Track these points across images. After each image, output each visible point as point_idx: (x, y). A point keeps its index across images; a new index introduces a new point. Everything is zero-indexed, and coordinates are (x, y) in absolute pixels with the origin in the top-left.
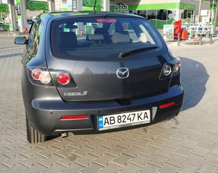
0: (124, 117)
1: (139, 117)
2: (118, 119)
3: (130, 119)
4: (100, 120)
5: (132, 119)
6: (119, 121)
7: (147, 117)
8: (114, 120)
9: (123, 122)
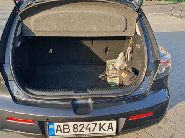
0: (82, 126)
1: (101, 127)
2: (74, 128)
3: (90, 129)
4: (51, 127)
5: (92, 130)
6: (76, 130)
7: (112, 128)
8: (68, 128)
9: (80, 131)
